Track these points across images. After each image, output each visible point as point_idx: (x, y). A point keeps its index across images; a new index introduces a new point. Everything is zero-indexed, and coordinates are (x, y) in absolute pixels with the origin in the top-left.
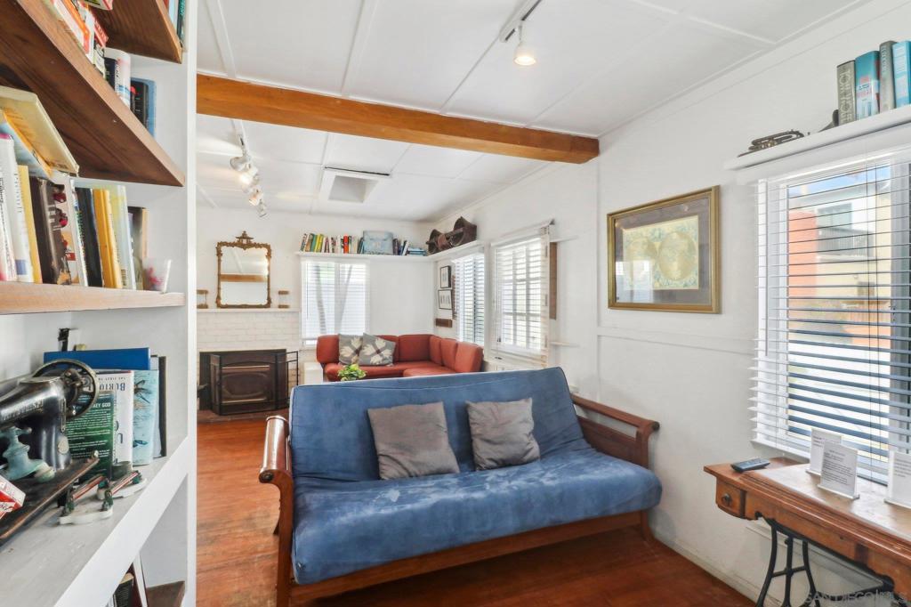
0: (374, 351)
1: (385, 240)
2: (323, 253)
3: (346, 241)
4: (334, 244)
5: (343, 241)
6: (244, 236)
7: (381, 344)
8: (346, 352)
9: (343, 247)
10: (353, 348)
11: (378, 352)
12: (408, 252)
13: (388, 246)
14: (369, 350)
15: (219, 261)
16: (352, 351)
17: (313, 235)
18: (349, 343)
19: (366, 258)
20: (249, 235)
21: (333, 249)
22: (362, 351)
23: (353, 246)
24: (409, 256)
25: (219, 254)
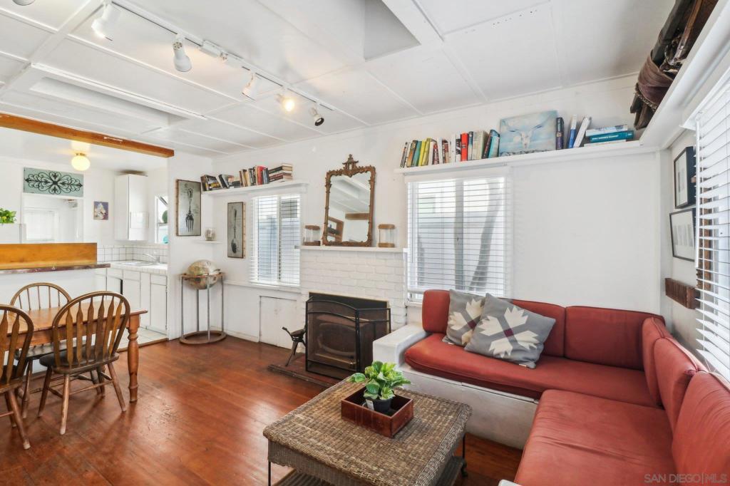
0: (500, 329)
1: (539, 127)
2: (430, 167)
3: (465, 141)
4: (446, 150)
5: (459, 141)
6: (351, 161)
7: (516, 318)
8: (457, 322)
9: (459, 152)
10: (466, 316)
11: (509, 333)
12: (587, 140)
13: (548, 134)
14: (491, 326)
15: (328, 192)
16: (465, 323)
17: (416, 142)
18: (462, 308)
19: (505, 164)
20: (355, 159)
21: (444, 158)
22: (479, 326)
23: (476, 148)
24: (589, 147)
25: (328, 185)
